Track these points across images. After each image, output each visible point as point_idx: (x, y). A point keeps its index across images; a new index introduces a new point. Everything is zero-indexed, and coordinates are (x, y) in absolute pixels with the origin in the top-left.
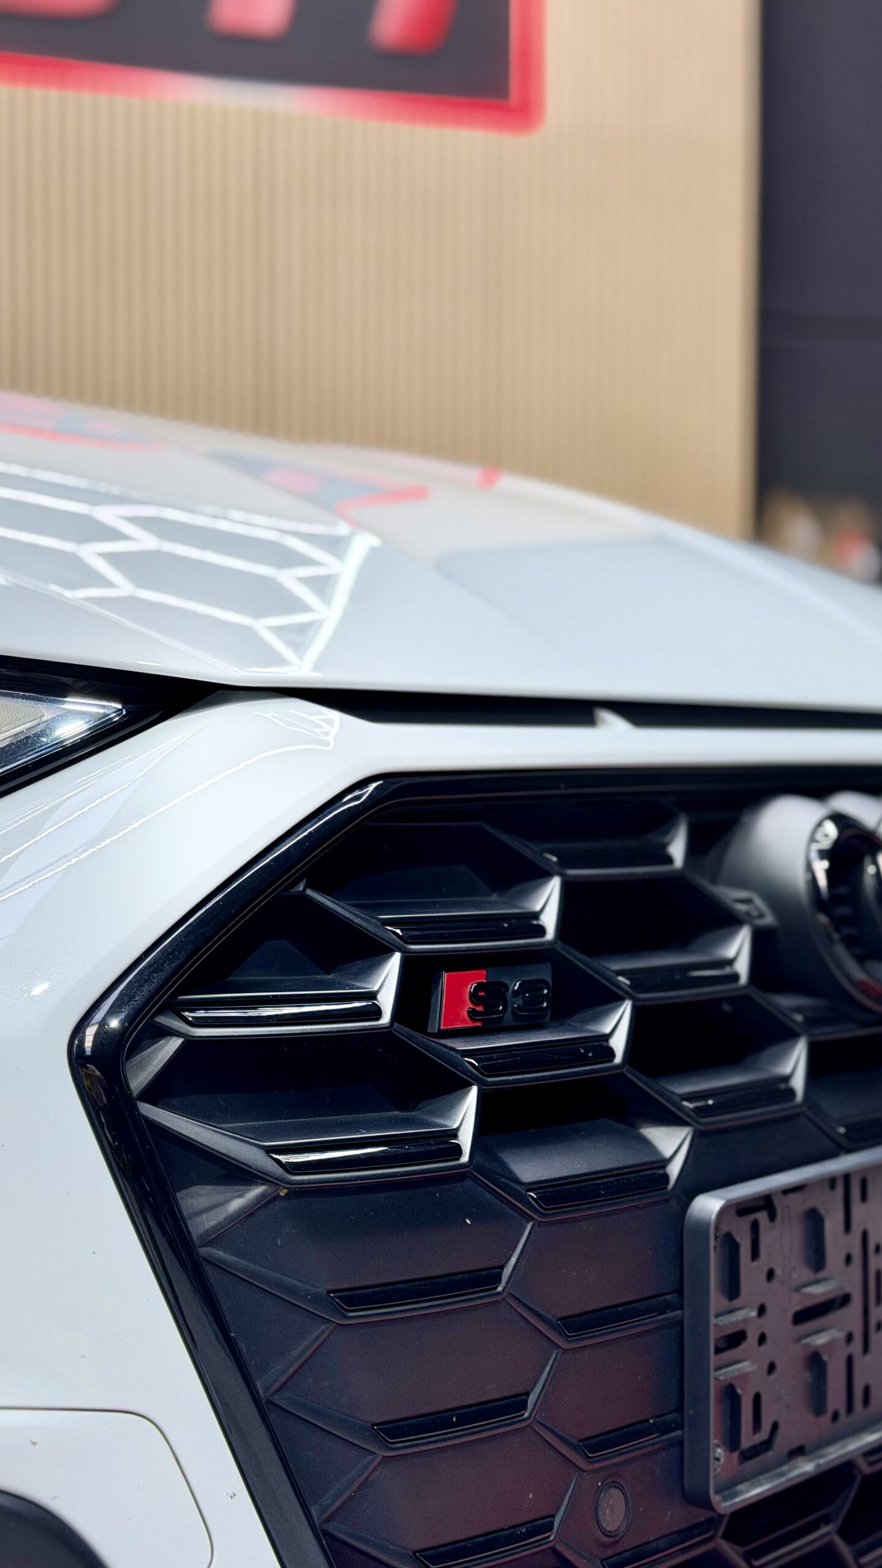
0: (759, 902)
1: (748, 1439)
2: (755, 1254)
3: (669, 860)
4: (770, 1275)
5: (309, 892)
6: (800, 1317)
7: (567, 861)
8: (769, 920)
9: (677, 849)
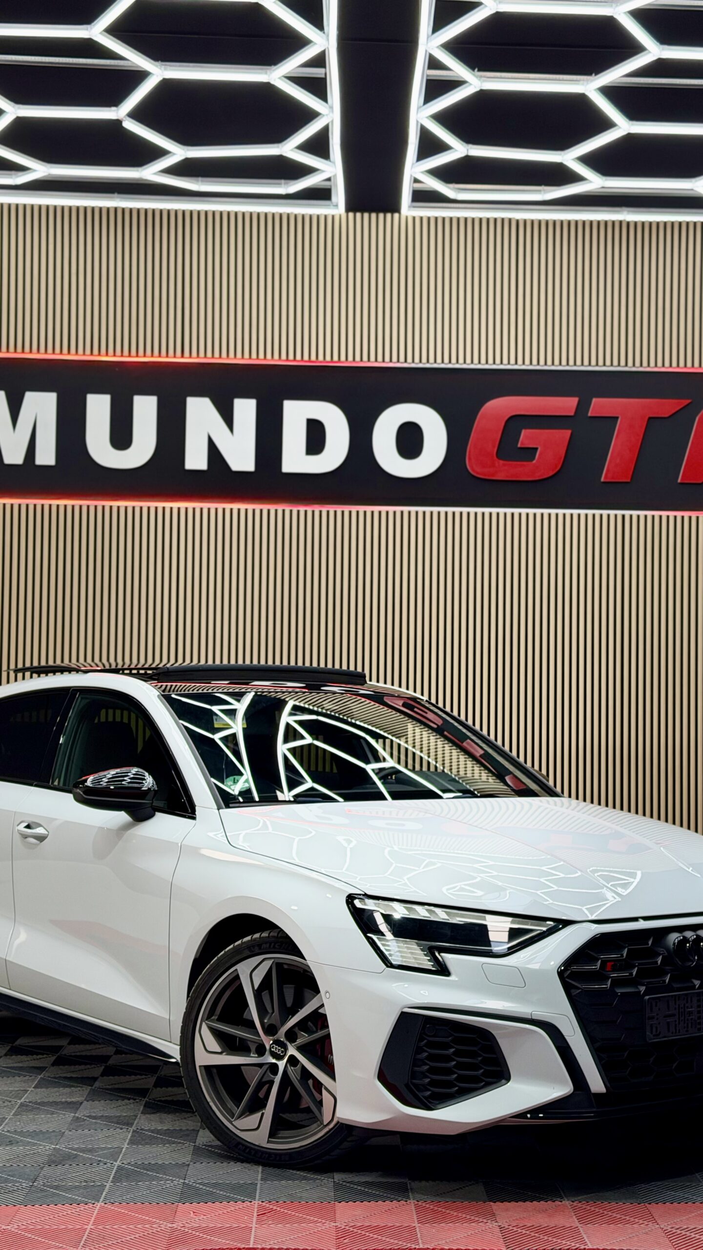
0: (665, 952)
1: (654, 1033)
2: (656, 1006)
3: (648, 944)
4: (659, 1009)
5: (589, 951)
6: (665, 1017)
7: (629, 946)
8: (666, 954)
9: (650, 942)
